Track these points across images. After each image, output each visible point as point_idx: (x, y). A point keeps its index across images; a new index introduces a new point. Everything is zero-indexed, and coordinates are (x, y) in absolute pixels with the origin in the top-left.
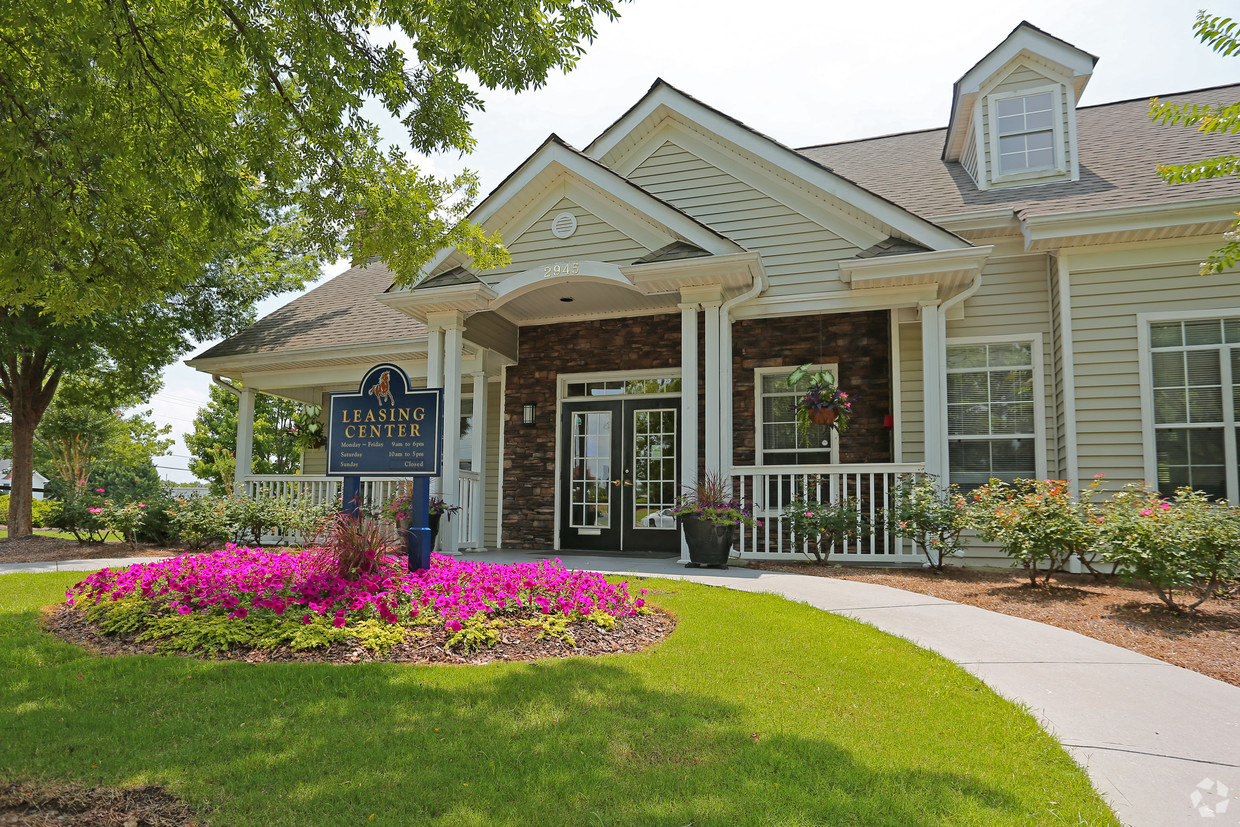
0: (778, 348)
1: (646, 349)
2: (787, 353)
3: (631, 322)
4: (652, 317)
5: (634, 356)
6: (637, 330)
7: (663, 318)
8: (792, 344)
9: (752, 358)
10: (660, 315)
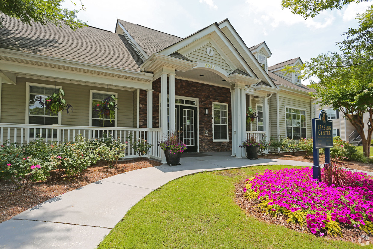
0: (217, 97)
1: (187, 90)
2: (219, 99)
3: (182, 81)
4: (188, 81)
5: (183, 92)
6: (184, 84)
7: (191, 82)
8: (220, 97)
9: (212, 99)
10: (190, 81)
